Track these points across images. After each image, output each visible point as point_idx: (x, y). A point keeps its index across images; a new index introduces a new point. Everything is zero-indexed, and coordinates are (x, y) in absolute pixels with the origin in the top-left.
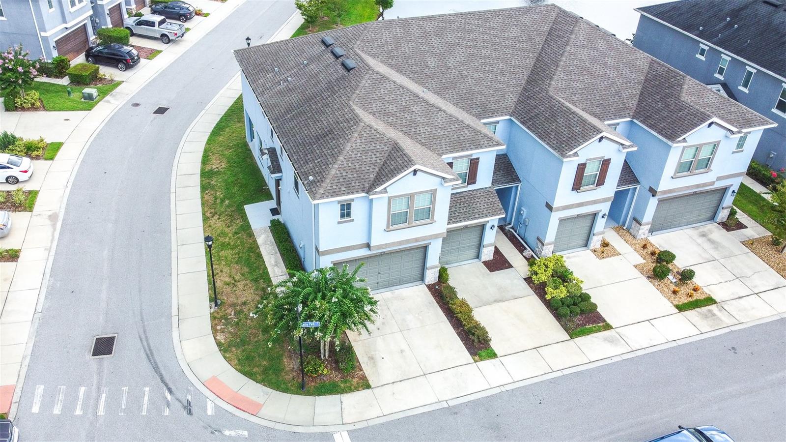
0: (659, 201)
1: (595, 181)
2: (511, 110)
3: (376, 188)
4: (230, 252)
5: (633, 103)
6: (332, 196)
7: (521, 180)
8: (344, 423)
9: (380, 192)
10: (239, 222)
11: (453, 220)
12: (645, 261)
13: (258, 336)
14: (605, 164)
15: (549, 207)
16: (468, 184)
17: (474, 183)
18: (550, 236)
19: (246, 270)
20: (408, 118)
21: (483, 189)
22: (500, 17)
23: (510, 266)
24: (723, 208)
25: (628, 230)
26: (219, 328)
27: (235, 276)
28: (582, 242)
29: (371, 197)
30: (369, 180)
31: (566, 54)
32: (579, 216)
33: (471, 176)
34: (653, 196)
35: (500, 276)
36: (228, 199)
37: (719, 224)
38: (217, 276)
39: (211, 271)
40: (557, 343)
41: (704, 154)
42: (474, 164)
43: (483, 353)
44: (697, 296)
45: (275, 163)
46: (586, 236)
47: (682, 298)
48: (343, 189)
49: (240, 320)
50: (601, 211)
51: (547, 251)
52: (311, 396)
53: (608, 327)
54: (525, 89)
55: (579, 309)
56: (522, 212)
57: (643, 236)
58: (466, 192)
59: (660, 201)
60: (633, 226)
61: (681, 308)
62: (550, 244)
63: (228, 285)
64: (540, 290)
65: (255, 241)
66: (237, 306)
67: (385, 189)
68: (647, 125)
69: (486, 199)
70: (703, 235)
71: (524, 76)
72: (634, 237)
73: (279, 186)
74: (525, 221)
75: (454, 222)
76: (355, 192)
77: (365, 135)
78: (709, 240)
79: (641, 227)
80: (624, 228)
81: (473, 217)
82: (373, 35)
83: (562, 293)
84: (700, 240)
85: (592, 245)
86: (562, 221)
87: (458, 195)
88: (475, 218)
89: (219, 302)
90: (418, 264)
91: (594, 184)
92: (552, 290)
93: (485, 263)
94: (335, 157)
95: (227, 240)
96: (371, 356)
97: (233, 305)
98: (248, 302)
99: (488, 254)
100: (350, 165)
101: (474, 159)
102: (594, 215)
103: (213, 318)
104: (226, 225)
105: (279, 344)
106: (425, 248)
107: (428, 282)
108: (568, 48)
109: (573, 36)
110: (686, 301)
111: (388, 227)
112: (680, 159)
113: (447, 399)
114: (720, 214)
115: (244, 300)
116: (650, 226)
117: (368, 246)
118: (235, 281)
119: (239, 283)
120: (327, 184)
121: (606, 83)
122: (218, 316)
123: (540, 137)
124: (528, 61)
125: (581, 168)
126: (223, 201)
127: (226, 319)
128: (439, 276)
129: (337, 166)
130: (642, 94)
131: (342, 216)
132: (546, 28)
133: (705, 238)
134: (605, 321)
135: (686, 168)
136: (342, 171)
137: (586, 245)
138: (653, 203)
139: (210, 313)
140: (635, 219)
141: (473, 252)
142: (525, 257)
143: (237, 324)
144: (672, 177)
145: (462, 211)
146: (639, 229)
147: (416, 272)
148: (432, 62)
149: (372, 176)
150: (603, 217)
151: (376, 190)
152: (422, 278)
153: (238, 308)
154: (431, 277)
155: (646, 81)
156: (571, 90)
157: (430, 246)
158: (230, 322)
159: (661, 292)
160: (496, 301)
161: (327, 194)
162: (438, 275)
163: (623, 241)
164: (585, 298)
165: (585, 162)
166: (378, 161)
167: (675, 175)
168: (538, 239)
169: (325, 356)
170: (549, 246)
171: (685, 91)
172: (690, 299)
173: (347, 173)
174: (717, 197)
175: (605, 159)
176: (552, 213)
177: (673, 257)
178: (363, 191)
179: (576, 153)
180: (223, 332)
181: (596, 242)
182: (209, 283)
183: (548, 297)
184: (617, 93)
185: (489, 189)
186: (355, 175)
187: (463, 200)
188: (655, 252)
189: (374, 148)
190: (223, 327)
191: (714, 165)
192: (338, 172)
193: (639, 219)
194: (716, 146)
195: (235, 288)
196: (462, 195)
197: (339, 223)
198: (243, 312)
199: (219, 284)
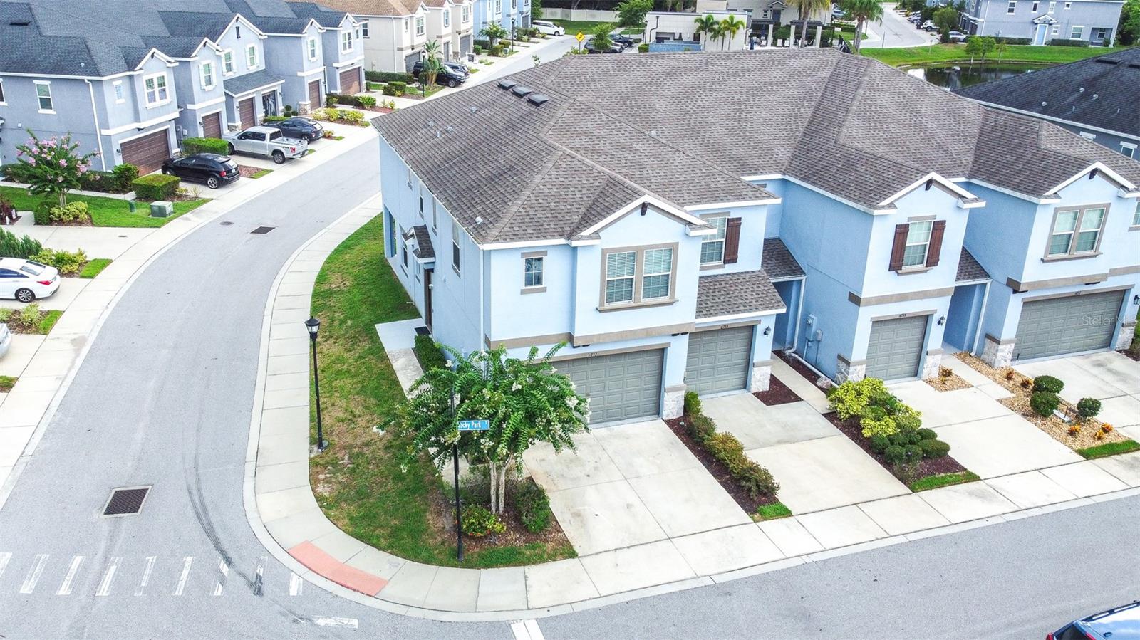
0: (1024, 303)
1: (923, 256)
2: (784, 167)
3: (582, 231)
4: (349, 380)
5: (968, 160)
6: (512, 239)
7: (805, 271)
8: (530, 607)
9: (589, 237)
10: (366, 345)
11: (705, 312)
12: (1013, 395)
13: (387, 485)
14: (938, 228)
15: (855, 299)
16: (725, 262)
17: (734, 260)
18: (859, 351)
19: (372, 401)
20: (630, 158)
21: (748, 272)
22: (757, 59)
23: (798, 399)
24: (1123, 325)
25: (978, 356)
26: (321, 476)
27: (354, 410)
28: (908, 368)
29: (575, 243)
30: (570, 222)
31: (859, 98)
32: (903, 319)
33: (730, 252)
34: (1015, 292)
35: (782, 411)
36: (351, 319)
37: (1120, 351)
38: (325, 412)
39: (316, 406)
40: (891, 497)
41: (1089, 224)
42: (733, 227)
43: (766, 509)
44: (1108, 439)
45: (424, 244)
46: (913, 356)
47: (1085, 440)
48: (530, 231)
49: (358, 465)
50: (936, 311)
51: (856, 375)
52: (472, 568)
53: (972, 478)
54: (801, 142)
55: (920, 449)
56: (810, 322)
57: (1004, 364)
58: (722, 275)
59: (1026, 303)
60: (986, 349)
61: (1087, 455)
62: (859, 363)
63: (342, 421)
64: (852, 427)
65: (390, 366)
66: (355, 448)
67: (597, 232)
68: (994, 183)
69: (755, 287)
70: (1100, 365)
71: (799, 128)
72: (990, 365)
73: (430, 283)
74: (816, 333)
75: (705, 315)
76: (549, 237)
77: (564, 166)
78: (1110, 371)
79: (1001, 347)
80: (972, 354)
81: (735, 309)
82: (573, 70)
83: (888, 427)
84: (1096, 371)
85: (925, 371)
86: (877, 323)
87: (709, 280)
88: (739, 311)
89: (325, 443)
90: (651, 382)
91: (922, 263)
92: (872, 423)
93: (757, 395)
94: (516, 193)
95: (346, 366)
96: (576, 511)
97: (349, 447)
98: (373, 441)
99: (760, 380)
100: (541, 201)
101: (733, 220)
102: (926, 318)
103: (314, 464)
104: (345, 349)
105: (420, 495)
106: (661, 352)
107: (668, 416)
108: (861, 91)
109: (866, 78)
110: (1093, 445)
111: (602, 304)
112: (1052, 229)
113: (710, 573)
114: (1120, 336)
115: (365, 440)
116: (1013, 345)
117: (570, 338)
118: (354, 416)
119: (360, 419)
120: (504, 223)
121: (922, 134)
122: (322, 462)
123: (833, 192)
124: (802, 110)
125: (902, 232)
126: (343, 322)
127: (335, 465)
128: (685, 407)
129: (520, 203)
130: (978, 148)
131: (529, 282)
132: (825, 74)
133: (1101, 369)
134: (965, 470)
135: (1063, 247)
136: (528, 209)
137: (916, 373)
138: (1015, 305)
139: (309, 458)
140: (988, 336)
141: (736, 378)
142: (819, 388)
143: (353, 470)
144: (1042, 260)
145: (718, 300)
146: (997, 350)
147: (647, 398)
148: (661, 105)
149: (576, 218)
150: (939, 323)
151: (582, 234)
152: (657, 411)
153: (356, 451)
154: (673, 406)
155: (981, 133)
156: (872, 140)
157: (669, 348)
158: (342, 470)
159: (1049, 434)
160: (779, 442)
161: (504, 237)
162: (682, 403)
163: (972, 370)
164: (928, 435)
165: (905, 222)
166: (585, 199)
167: (1045, 256)
168: (840, 358)
169: (497, 508)
170: (858, 368)
171: (1044, 138)
172: (1099, 443)
173: (536, 211)
174: (1112, 305)
175: (937, 220)
176: (861, 308)
177: (1059, 385)
178: (561, 236)
179: (892, 203)
180: (327, 482)
181: (931, 366)
182: (312, 420)
183: (867, 433)
184: (941, 146)
185: (757, 273)
186: (549, 215)
187: (719, 286)
188: (1028, 382)
189: (577, 182)
190: (328, 475)
191: (1105, 244)
192: (521, 210)
193: (994, 334)
194: (1103, 211)
195: (353, 426)
196: (716, 279)
197: (523, 292)
198: (363, 455)
199: (327, 420)
